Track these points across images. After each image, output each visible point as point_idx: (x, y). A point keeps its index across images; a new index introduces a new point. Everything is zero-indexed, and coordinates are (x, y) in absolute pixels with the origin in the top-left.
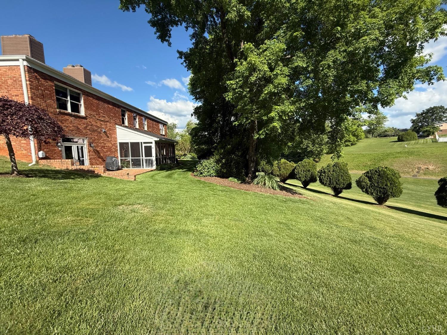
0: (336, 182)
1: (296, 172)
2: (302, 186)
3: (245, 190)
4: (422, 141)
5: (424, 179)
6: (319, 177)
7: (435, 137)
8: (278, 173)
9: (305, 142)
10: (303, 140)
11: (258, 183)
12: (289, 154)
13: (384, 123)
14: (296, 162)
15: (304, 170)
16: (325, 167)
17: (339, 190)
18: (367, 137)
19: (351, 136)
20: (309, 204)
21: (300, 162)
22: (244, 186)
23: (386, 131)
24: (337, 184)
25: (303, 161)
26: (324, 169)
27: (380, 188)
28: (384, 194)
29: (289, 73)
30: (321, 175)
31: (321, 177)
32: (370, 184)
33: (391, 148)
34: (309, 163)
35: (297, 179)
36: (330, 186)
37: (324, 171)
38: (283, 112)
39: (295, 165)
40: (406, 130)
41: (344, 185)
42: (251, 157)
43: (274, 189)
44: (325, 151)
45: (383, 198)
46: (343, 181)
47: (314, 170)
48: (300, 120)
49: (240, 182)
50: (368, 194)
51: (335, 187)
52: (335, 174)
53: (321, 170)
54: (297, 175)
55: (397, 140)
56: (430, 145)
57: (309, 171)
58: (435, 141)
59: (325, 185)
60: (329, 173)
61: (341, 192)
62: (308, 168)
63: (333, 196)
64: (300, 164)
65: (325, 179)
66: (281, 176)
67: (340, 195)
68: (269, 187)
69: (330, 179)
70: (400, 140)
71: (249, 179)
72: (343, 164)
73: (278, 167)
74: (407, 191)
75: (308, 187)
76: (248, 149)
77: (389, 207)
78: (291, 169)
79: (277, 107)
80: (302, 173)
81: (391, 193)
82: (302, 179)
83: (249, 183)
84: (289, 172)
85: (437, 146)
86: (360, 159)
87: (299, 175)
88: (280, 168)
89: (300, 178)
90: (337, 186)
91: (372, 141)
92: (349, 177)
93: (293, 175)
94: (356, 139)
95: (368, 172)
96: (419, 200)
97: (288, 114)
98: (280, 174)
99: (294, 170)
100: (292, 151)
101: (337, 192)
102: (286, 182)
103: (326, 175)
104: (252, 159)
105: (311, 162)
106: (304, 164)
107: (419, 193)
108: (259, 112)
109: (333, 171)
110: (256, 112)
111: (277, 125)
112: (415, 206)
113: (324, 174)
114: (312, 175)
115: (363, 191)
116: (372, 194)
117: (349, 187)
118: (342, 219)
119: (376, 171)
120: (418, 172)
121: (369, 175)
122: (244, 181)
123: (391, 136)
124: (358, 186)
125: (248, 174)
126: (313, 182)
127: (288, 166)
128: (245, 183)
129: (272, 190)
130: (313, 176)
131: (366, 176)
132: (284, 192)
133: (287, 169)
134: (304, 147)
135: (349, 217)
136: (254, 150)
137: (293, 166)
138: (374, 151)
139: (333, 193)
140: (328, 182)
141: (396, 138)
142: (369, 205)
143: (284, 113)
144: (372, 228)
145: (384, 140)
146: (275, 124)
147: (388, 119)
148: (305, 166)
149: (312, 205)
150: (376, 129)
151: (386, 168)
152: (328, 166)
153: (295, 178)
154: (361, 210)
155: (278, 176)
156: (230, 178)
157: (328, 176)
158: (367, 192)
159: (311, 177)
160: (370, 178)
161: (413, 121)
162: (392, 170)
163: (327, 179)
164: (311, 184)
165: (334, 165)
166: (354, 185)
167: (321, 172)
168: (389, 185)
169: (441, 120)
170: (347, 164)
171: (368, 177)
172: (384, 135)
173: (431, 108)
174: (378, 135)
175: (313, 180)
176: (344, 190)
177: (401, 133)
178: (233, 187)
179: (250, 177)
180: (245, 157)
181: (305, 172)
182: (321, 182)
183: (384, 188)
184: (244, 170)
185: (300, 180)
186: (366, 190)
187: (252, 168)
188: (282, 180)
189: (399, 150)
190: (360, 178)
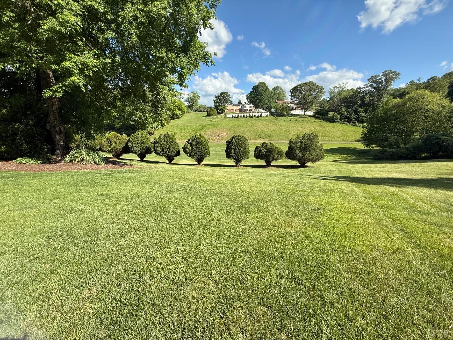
0: (168, 151)
1: (130, 145)
2: (139, 159)
3: (51, 171)
4: (219, 116)
5: (222, 143)
6: (154, 148)
7: (225, 114)
8: (109, 148)
9: (138, 113)
10: (134, 111)
11: (72, 161)
12: (122, 127)
13: (199, 101)
14: (128, 135)
15: (138, 143)
16: (157, 138)
17: (172, 157)
18: (188, 112)
19: (177, 109)
20: (137, 172)
21: (133, 134)
22: (49, 166)
23: (200, 107)
24: (169, 152)
25: (136, 133)
26: (156, 140)
27: (198, 151)
28: (201, 156)
29: (81, 11)
30: (154, 145)
31: (155, 148)
32: (192, 149)
33: (204, 121)
34: (142, 135)
35: (132, 152)
36: (164, 156)
37: (157, 142)
38: (85, 65)
39: (128, 138)
40: (211, 108)
41: (174, 152)
42: (54, 127)
43: (97, 164)
44: (149, 120)
45: (201, 159)
46: (173, 149)
47: (149, 142)
48: (120, 84)
49: (39, 162)
50: (191, 157)
51: (168, 155)
52: (166, 144)
53: (155, 141)
54: (131, 148)
55: (207, 115)
56: (223, 119)
57: (143, 143)
58: (225, 117)
59: (159, 155)
60: (162, 143)
61: (173, 159)
62: (141, 140)
63: (168, 163)
64: (132, 136)
65: (159, 149)
66: (113, 151)
67: (173, 162)
68: (91, 163)
69: (163, 148)
70: (209, 115)
71: (58, 157)
72: (172, 134)
73: (108, 142)
74: (214, 152)
75: (145, 159)
76: (46, 116)
77: (204, 165)
78: (125, 142)
79: (73, 55)
80: (137, 146)
81: (204, 154)
82: (137, 152)
83: (58, 162)
84: (122, 147)
85: (226, 120)
86: (185, 130)
87: (133, 148)
88: (110, 142)
89: (135, 151)
90: (170, 155)
91: (192, 115)
92: (177, 145)
93: (127, 149)
94: (181, 113)
95: (189, 140)
96: (220, 157)
97: (92, 70)
98: (112, 149)
99: (127, 143)
100: (124, 124)
101: (170, 160)
102: (120, 158)
103: (159, 145)
104: (57, 129)
105: (144, 134)
106: (137, 136)
107: (220, 153)
108: (43, 57)
109: (165, 141)
110: (39, 56)
111: (78, 81)
112: (218, 162)
113: (157, 145)
114: (146, 146)
115: (188, 156)
116: (194, 157)
117: (178, 154)
118: (166, 178)
119: (194, 139)
120: (219, 139)
121: (190, 142)
122: (48, 161)
123: (204, 112)
124: (184, 152)
125: (56, 150)
126: (149, 154)
127: (120, 139)
128: (50, 163)
129: (95, 165)
130: (148, 148)
131: (189, 143)
132: (111, 165)
133: (119, 143)
134: (137, 119)
135: (172, 175)
136: (57, 117)
137: (126, 140)
138: (194, 124)
139: (167, 161)
140: (162, 152)
141: (206, 114)
142: (193, 166)
143: (87, 67)
144: (186, 180)
145: (199, 114)
146: (75, 79)
147: (201, 98)
148: (139, 138)
149: (140, 172)
150: (194, 105)
151: (200, 136)
152: (160, 137)
153: (130, 152)
154: (183, 169)
155: (109, 151)
156: (19, 159)
157: (161, 146)
158: (190, 156)
159: (146, 149)
160: (191, 144)
161: (215, 102)
162: (204, 138)
163: (161, 149)
164: (147, 156)
165: (165, 136)
166: (182, 152)
167: (154, 143)
168: (203, 148)
169: (227, 102)
170: (174, 134)
171: (190, 144)
172: (199, 111)
173: (222, 92)
174: (196, 111)
175: (148, 151)
176: (175, 157)
177: (209, 110)
178: (25, 170)
179: (59, 154)
180: (44, 127)
181: (139, 145)
182: (156, 153)
183: (200, 152)
184: (46, 145)
185: (136, 154)
186: (190, 154)
187: (59, 141)
188: (116, 155)
189: (208, 123)
190: (185, 145)
